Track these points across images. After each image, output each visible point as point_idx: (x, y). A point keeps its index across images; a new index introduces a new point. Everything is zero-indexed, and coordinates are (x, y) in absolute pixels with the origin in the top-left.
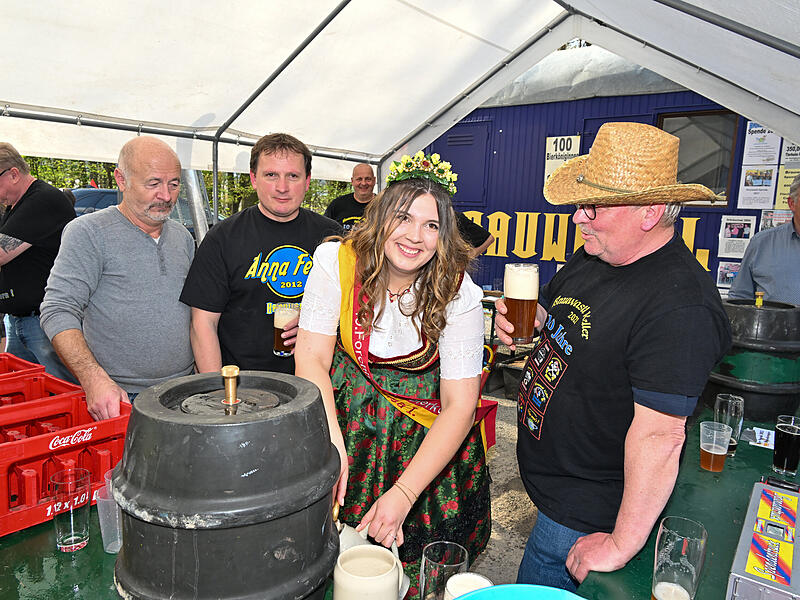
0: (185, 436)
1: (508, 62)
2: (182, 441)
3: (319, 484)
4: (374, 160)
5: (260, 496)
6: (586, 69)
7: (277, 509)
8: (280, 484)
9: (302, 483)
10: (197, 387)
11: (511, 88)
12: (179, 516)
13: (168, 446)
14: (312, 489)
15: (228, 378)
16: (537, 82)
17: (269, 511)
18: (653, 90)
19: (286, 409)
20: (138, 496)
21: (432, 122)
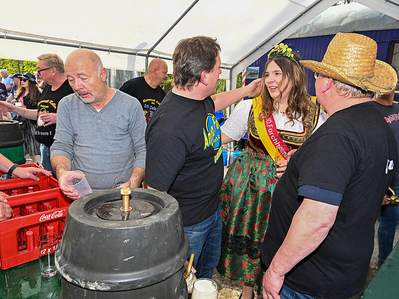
0: (91, 233)
1: (304, 13)
2: (90, 236)
3: (173, 265)
4: (228, 67)
5: (134, 273)
6: (349, 16)
7: (146, 281)
8: (148, 266)
9: (162, 265)
10: (109, 198)
11: (305, 27)
12: (86, 281)
13: (82, 238)
14: (168, 269)
15: (124, 195)
16: (320, 24)
17: (140, 282)
18: (390, 27)
19: (155, 218)
20: (65, 265)
21: (260, 47)
